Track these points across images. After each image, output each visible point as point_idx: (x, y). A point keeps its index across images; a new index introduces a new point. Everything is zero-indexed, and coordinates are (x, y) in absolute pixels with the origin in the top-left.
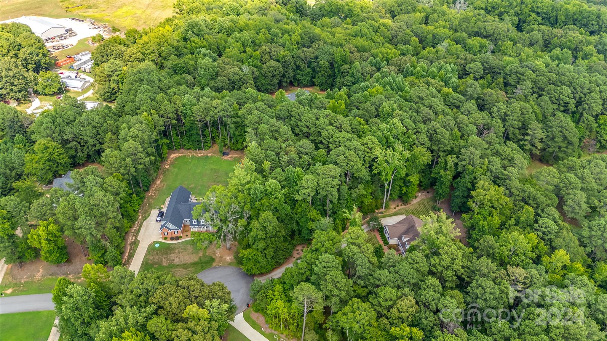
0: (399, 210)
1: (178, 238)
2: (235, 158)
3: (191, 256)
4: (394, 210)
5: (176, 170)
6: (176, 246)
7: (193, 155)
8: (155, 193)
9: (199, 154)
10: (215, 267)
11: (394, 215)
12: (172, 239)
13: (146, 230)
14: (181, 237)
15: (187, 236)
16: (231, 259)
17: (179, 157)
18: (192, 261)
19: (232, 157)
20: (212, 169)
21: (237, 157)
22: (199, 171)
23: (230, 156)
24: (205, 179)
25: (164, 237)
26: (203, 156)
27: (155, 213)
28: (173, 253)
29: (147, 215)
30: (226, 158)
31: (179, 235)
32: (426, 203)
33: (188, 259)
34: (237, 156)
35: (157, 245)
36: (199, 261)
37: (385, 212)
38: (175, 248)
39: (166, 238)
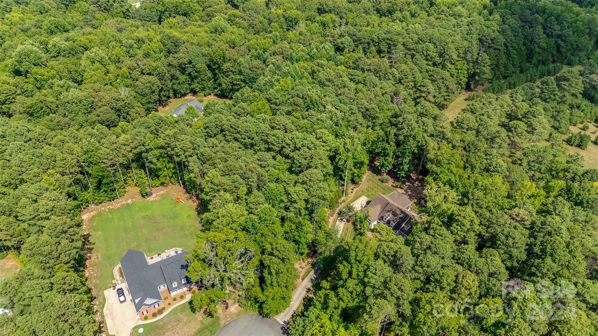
0: (356, 192)
1: (160, 312)
2: (162, 195)
3: (190, 324)
4: (353, 194)
5: (100, 233)
6: (165, 321)
7: (109, 208)
8: (93, 271)
9: (117, 204)
10: (226, 326)
11: (356, 199)
12: (154, 315)
13: (113, 319)
14: (164, 309)
15: (169, 304)
16: (236, 308)
17: (94, 217)
18: (194, 330)
19: (157, 196)
20: (144, 217)
21: (163, 194)
22: (130, 224)
23: (154, 195)
24: (144, 231)
25: (144, 316)
26: (123, 206)
27: (110, 294)
28: (167, 331)
29: (102, 301)
30: (151, 199)
31: (160, 308)
32: (371, 178)
33: (188, 330)
34: (162, 192)
35: (141, 330)
36: (202, 326)
37: (347, 199)
38: (165, 325)
39: (146, 318)
